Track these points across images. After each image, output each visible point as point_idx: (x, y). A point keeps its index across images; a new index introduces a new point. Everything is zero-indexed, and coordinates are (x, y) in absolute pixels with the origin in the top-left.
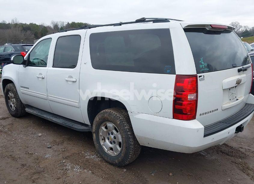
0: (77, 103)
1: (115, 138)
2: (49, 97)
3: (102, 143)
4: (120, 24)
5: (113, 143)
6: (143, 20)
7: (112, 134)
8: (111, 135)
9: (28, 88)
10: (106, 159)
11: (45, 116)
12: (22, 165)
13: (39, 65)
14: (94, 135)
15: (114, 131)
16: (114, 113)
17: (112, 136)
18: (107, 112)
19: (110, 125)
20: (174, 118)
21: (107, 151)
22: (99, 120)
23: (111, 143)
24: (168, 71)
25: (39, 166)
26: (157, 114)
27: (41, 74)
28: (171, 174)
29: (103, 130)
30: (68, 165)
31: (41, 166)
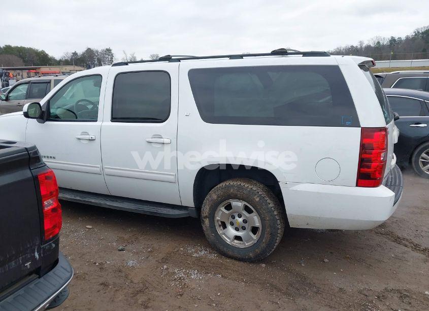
0: (173, 175)
1: (245, 221)
2: (106, 170)
3: (220, 231)
4: (241, 57)
5: (241, 229)
6: (282, 52)
7: (240, 216)
8: (237, 218)
9: (54, 158)
10: (230, 253)
11: (94, 200)
12: (102, 284)
13: (76, 118)
14: (207, 221)
15: (245, 213)
16: (246, 186)
17: (241, 220)
18: (233, 186)
19: (238, 204)
20: (357, 185)
21: (231, 242)
22: (218, 197)
23: (237, 229)
24: (348, 123)
25: (132, 282)
26: (331, 182)
27: (86, 133)
28: (326, 260)
29: (223, 212)
30: (176, 271)
31: (135, 281)
